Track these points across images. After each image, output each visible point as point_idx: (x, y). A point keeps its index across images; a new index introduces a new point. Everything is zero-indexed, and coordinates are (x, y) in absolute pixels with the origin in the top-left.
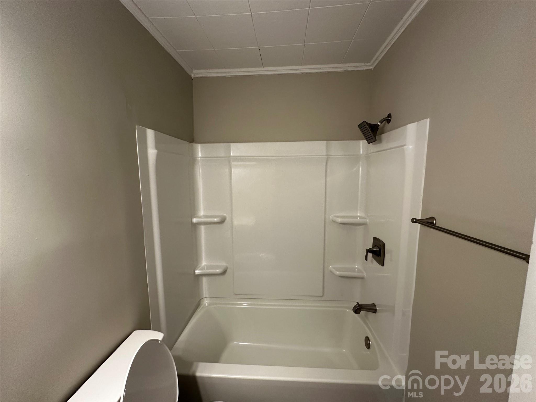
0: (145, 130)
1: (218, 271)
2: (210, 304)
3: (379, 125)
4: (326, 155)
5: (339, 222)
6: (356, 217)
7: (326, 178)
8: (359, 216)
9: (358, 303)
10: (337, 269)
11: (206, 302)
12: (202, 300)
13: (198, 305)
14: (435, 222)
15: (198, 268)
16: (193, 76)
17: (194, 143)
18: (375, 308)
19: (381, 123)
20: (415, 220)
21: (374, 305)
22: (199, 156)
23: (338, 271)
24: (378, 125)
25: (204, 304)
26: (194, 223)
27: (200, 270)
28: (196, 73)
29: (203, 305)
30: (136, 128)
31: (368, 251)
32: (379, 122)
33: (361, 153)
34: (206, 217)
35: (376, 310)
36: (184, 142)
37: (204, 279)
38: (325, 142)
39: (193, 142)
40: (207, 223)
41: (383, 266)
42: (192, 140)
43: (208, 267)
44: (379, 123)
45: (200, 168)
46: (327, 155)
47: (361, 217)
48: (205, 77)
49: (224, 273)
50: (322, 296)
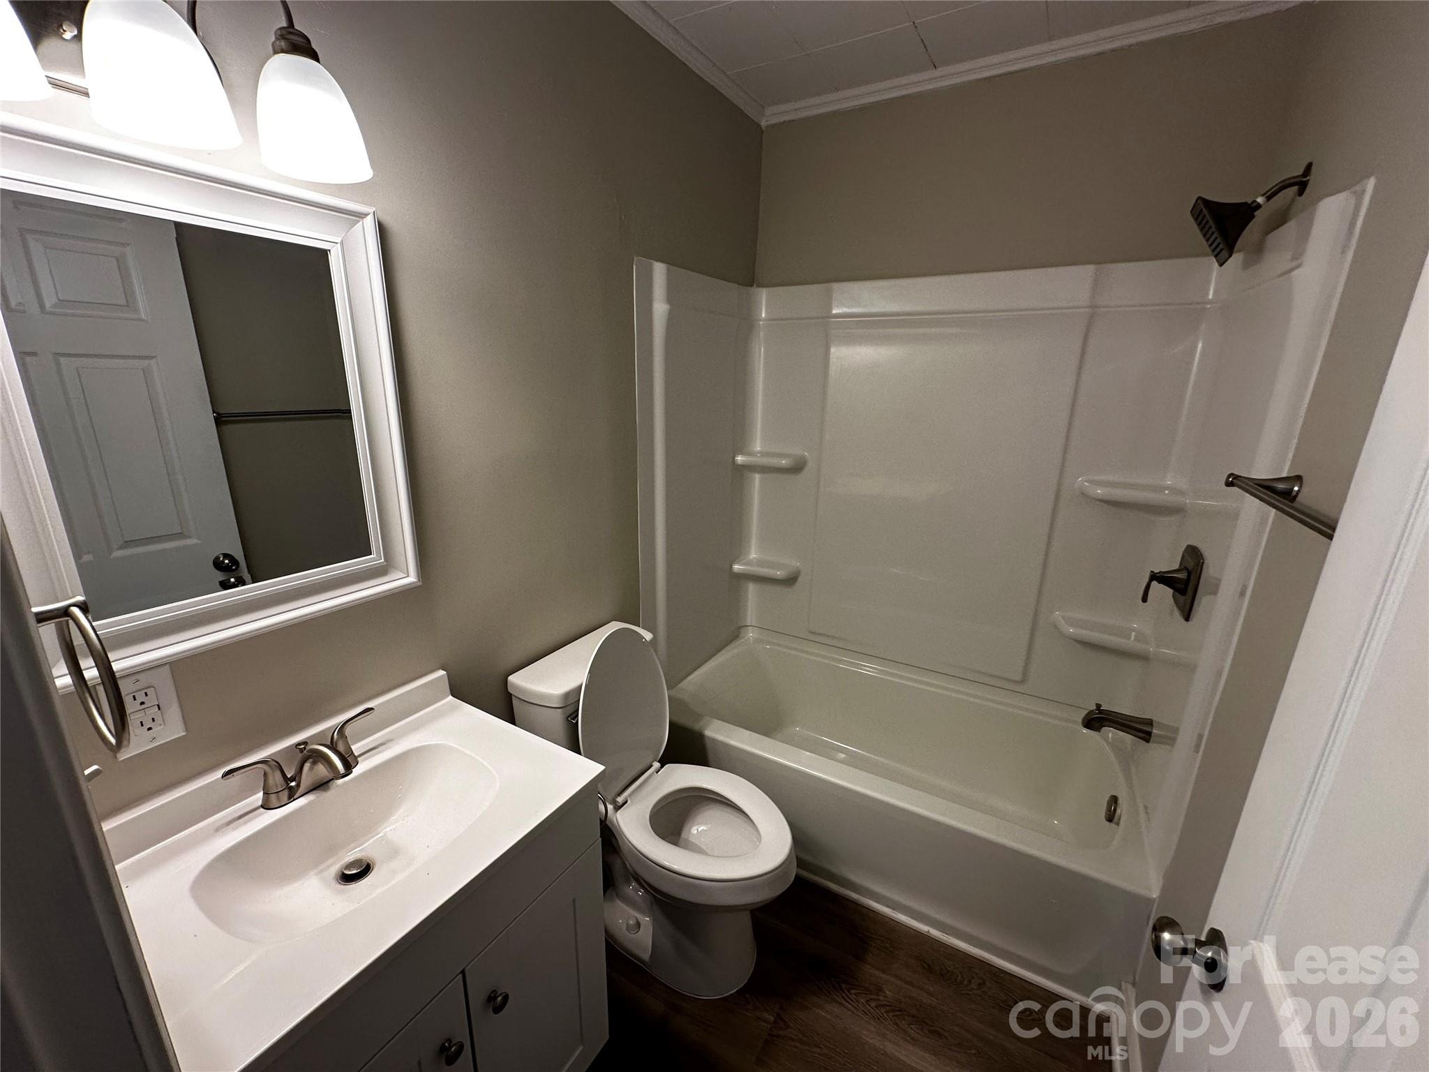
0: (651, 264)
1: (779, 574)
2: (757, 641)
3: (1259, 206)
4: (1090, 307)
5: (1100, 497)
6: (1161, 489)
7: (1079, 374)
8: (1167, 488)
9: (1098, 706)
10: (1071, 621)
11: (751, 634)
12: (742, 630)
13: (735, 635)
14: (1296, 489)
15: (740, 561)
16: (763, 123)
17: (755, 285)
18: (1150, 730)
19: (1269, 198)
20: (1233, 479)
21: (1150, 723)
22: (761, 316)
23: (1072, 625)
24: (1254, 205)
25: (746, 638)
26: (738, 465)
27: (742, 565)
28: (771, 117)
29: (742, 640)
30: (635, 262)
31: (1154, 577)
32: (1263, 195)
33: (1210, 297)
34: (764, 454)
35: (1149, 734)
36: (730, 285)
37: (752, 589)
38: (1091, 268)
39: (752, 286)
40: (766, 467)
41: (1187, 619)
42: (750, 279)
43: (761, 563)
44: (1260, 200)
45: (762, 345)
46: (1093, 307)
47: (1173, 490)
48: (789, 121)
49: (791, 581)
50: (1023, 681)
